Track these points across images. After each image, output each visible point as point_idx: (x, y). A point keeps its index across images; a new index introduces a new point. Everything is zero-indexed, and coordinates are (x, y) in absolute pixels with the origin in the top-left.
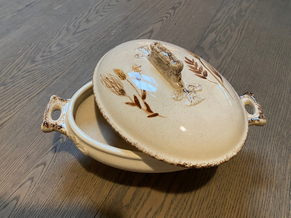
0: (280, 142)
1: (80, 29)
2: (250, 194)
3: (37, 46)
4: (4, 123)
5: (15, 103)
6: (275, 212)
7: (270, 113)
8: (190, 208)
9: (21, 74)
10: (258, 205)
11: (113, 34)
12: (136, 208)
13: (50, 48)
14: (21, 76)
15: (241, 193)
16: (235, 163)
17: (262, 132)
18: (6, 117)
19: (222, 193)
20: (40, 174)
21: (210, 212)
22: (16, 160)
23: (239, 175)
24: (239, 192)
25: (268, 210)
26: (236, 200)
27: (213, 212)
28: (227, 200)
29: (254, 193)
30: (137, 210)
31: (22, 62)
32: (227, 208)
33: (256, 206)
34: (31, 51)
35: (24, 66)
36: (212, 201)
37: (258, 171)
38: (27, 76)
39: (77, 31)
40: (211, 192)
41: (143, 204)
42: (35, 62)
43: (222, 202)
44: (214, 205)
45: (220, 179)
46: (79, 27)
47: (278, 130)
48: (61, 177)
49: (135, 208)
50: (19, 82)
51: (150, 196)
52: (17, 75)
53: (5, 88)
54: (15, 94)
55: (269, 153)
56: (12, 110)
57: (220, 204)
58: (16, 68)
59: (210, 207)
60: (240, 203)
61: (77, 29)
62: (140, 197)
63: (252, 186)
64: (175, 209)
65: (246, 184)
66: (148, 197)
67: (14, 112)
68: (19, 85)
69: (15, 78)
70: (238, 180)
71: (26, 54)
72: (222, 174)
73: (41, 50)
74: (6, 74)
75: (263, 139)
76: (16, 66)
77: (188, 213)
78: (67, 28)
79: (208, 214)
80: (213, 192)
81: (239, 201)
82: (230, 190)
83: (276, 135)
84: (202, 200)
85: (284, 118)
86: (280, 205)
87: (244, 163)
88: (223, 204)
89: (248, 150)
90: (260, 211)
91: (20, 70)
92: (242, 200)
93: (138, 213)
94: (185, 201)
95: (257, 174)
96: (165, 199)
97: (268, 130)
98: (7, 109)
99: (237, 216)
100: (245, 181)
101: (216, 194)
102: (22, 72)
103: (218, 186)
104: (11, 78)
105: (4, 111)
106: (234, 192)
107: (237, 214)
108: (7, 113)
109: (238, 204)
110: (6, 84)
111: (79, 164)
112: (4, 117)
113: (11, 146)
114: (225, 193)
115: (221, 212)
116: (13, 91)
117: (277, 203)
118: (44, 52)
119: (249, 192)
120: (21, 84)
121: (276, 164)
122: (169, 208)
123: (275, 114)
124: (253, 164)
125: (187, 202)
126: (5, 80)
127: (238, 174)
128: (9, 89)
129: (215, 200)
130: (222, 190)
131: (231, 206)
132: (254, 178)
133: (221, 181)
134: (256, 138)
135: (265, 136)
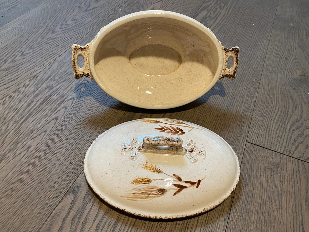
0: (250, 85)
1: (91, 8)
3: (55, 20)
4: (37, 74)
5: (44, 61)
6: (240, 125)
9: (45, 41)
10: (229, 121)
11: (119, 11)
13: (67, 22)
14: (46, 42)
18: (38, 70)
19: (203, 115)
20: (71, 105)
22: (51, 97)
25: (235, 123)
26: (213, 118)
31: (44, 33)
33: (228, 121)
34: (50, 24)
35: (46, 35)
38: (50, 42)
39: (88, 9)
42: (56, 32)
43: (203, 120)
46: (89, 6)
47: (249, 77)
50: (44, 46)
52: (42, 41)
53: (34, 51)
54: (43, 55)
55: (241, 92)
56: (42, 65)
57: (202, 120)
58: (41, 36)
61: (88, 8)
67: (44, 67)
68: (45, 48)
69: (40, 44)
71: (47, 26)
73: (59, 23)
74: (32, 41)
75: (237, 83)
76: (40, 35)
78: (79, 7)
80: (197, 114)
81: (215, 119)
83: (248, 81)
85: (255, 70)
86: (245, 120)
88: (204, 120)
90: (230, 124)
91: (44, 38)
97: (242, 77)
98: (38, 65)
102: (46, 40)
103: (201, 110)
104: (37, 44)
105: (36, 66)
106: (212, 114)
108: (39, 67)
110: (34, 48)
112: (37, 71)
113: (46, 89)
116: (40, 53)
117: (242, 120)
118: (62, 25)
120: (46, 48)
121: (245, 98)
123: (249, 68)
126: (32, 45)
128: (37, 52)
129: (198, 118)
130: (203, 113)
131: (209, 121)
132: (228, 106)
133: (203, 108)
134: (232, 83)
135: (239, 81)
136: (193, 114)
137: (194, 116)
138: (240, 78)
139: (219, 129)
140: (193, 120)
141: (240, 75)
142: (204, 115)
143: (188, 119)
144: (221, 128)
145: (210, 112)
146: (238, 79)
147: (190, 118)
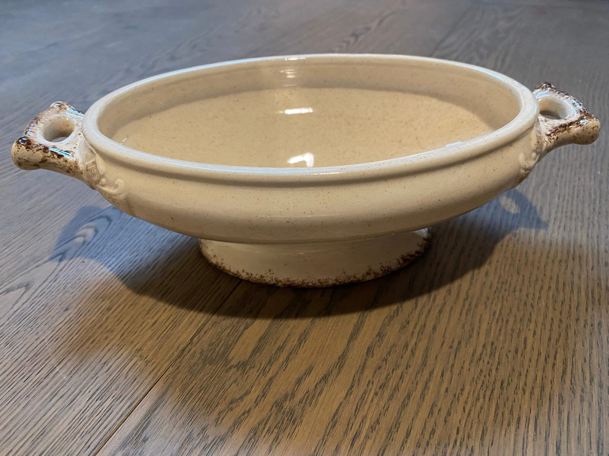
2: (588, 327)
7: (599, 173)
8: (424, 364)
12: (267, 369)
15: (564, 325)
16: (533, 264)
17: (589, 205)
19: (509, 328)
20: (11, 306)
21: (481, 371)
23: (550, 288)
24: (556, 322)
26: (553, 341)
27: (490, 370)
28: (525, 341)
29: (600, 324)
30: (270, 375)
32: (530, 360)
36: (484, 346)
37: (599, 279)
40: (480, 328)
41: (287, 359)
43: (513, 349)
44: (491, 355)
45: (498, 297)
48: (67, 310)
49: (264, 369)
51: (307, 342)
57: (509, 351)
59: (480, 359)
60: (565, 347)
62: (279, 343)
63: (590, 309)
64: (380, 368)
65: (574, 305)
66: (300, 343)
70: (548, 297)
72: (501, 288)
75: (596, 218)
77: (419, 375)
78: (128, 70)
79: (476, 377)
80: (484, 326)
82: (530, 320)
84: (455, 345)
87: (557, 263)
88: (516, 352)
89: (563, 239)
92: (569, 341)
93: (271, 380)
94: (407, 349)
95: (598, 284)
96: (348, 345)
99: (562, 377)
100: (567, 300)
101: (493, 331)
103: (495, 312)
106: (544, 324)
107: (561, 371)
109: (559, 350)
111: (119, 283)
114: (518, 326)
115: (513, 370)
119: (586, 321)
122: (363, 367)
124: (581, 266)
125: (412, 350)
127: (546, 288)
129: (492, 344)
130: (507, 321)
131: (539, 354)
132: (593, 293)
133: (503, 302)
134: (578, 217)
135: (599, 213)
136: (467, 328)
137: (475, 335)
138: (598, 202)
139: (591, 389)
140: (475, 351)
141: (595, 193)
142: (513, 330)
143: (451, 347)
144: (596, 380)
145: (534, 317)
146: (592, 206)
147: (459, 343)
